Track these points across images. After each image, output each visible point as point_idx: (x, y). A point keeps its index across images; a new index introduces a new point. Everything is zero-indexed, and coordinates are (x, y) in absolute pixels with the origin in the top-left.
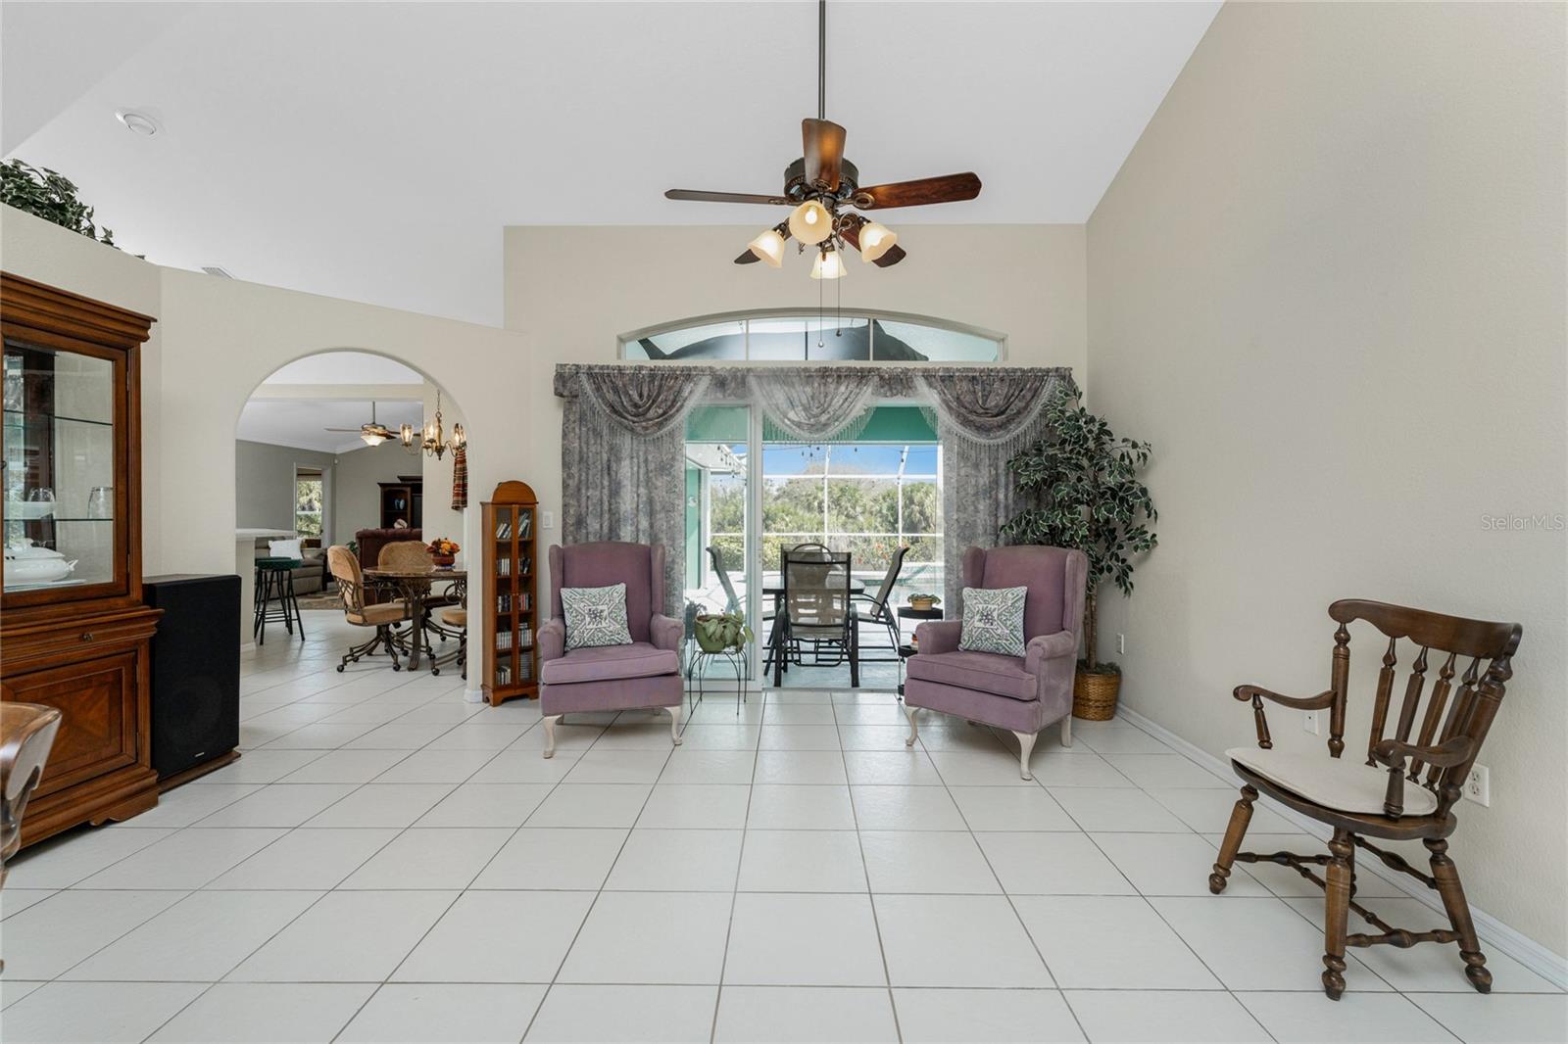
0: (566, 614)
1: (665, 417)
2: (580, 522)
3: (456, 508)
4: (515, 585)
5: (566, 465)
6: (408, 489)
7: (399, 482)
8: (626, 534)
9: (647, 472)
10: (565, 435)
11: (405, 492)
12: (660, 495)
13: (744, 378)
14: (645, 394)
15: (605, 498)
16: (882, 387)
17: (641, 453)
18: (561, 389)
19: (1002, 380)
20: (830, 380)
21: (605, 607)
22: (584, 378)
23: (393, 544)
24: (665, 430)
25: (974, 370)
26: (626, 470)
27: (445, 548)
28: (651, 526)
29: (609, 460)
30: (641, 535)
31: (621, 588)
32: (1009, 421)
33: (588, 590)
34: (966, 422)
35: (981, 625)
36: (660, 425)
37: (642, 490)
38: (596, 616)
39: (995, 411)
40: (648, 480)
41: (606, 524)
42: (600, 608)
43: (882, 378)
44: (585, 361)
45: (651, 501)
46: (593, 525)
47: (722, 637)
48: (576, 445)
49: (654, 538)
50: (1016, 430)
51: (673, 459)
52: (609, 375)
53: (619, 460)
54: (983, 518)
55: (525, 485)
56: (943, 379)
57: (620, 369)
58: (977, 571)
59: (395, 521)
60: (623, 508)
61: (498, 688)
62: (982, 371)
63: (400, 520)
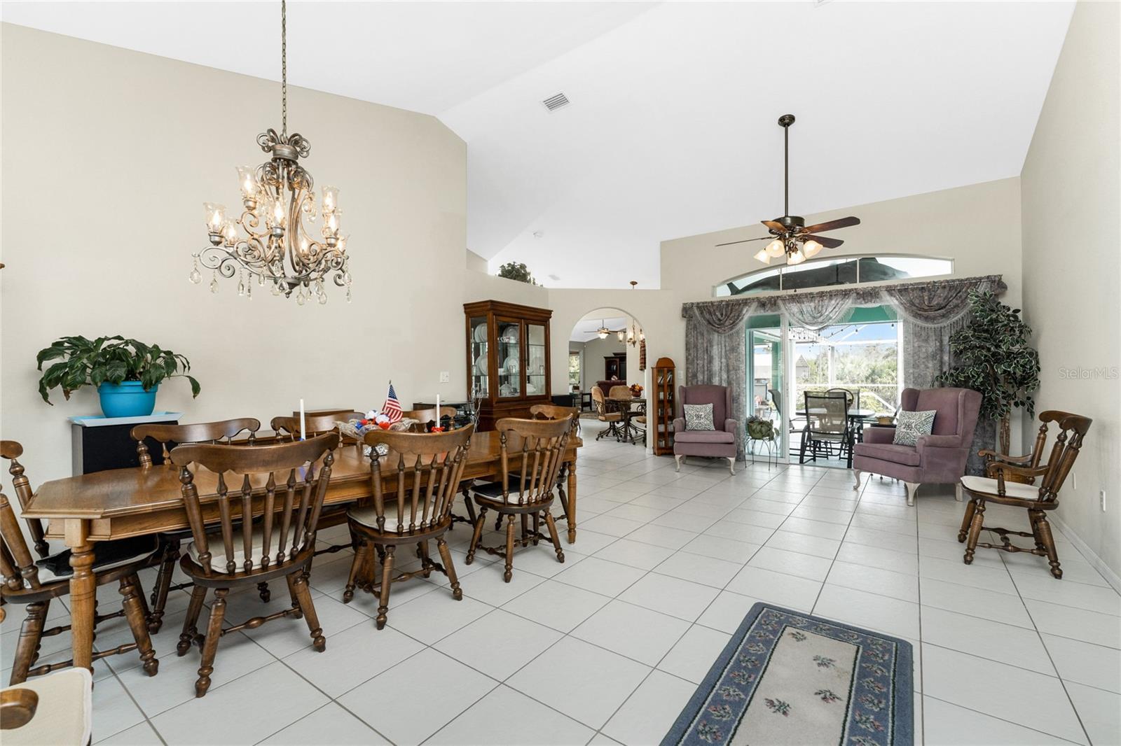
0: (686, 416)
1: (734, 324)
2: (695, 376)
3: (641, 370)
4: (666, 404)
5: (687, 349)
6: (618, 360)
7: (613, 356)
8: (716, 381)
9: (726, 351)
10: (687, 336)
11: (616, 361)
12: (732, 362)
13: (775, 301)
14: (724, 314)
15: (705, 365)
16: (859, 299)
17: (723, 342)
18: (685, 315)
19: (944, 287)
20: (825, 298)
21: (703, 413)
22: (695, 308)
23: (615, 387)
24: (734, 330)
25: (923, 283)
26: (715, 351)
27: (637, 388)
28: (728, 377)
29: (707, 346)
30: (723, 382)
31: (711, 405)
32: (949, 312)
33: (695, 406)
34: (916, 315)
35: (905, 430)
36: (732, 329)
37: (723, 360)
38: (698, 417)
39: (937, 308)
40: (726, 355)
41: (706, 377)
42: (701, 413)
43: (858, 294)
44: (695, 301)
45: (728, 365)
46: (700, 377)
47: (761, 431)
48: (692, 340)
49: (729, 383)
50: (955, 318)
51: (739, 344)
52: (707, 306)
53: (712, 346)
54: (931, 370)
55: (669, 359)
56: (900, 291)
57: (712, 303)
58: (912, 401)
59: (612, 377)
60: (714, 369)
61: (659, 448)
62: (928, 283)
63: (614, 376)
